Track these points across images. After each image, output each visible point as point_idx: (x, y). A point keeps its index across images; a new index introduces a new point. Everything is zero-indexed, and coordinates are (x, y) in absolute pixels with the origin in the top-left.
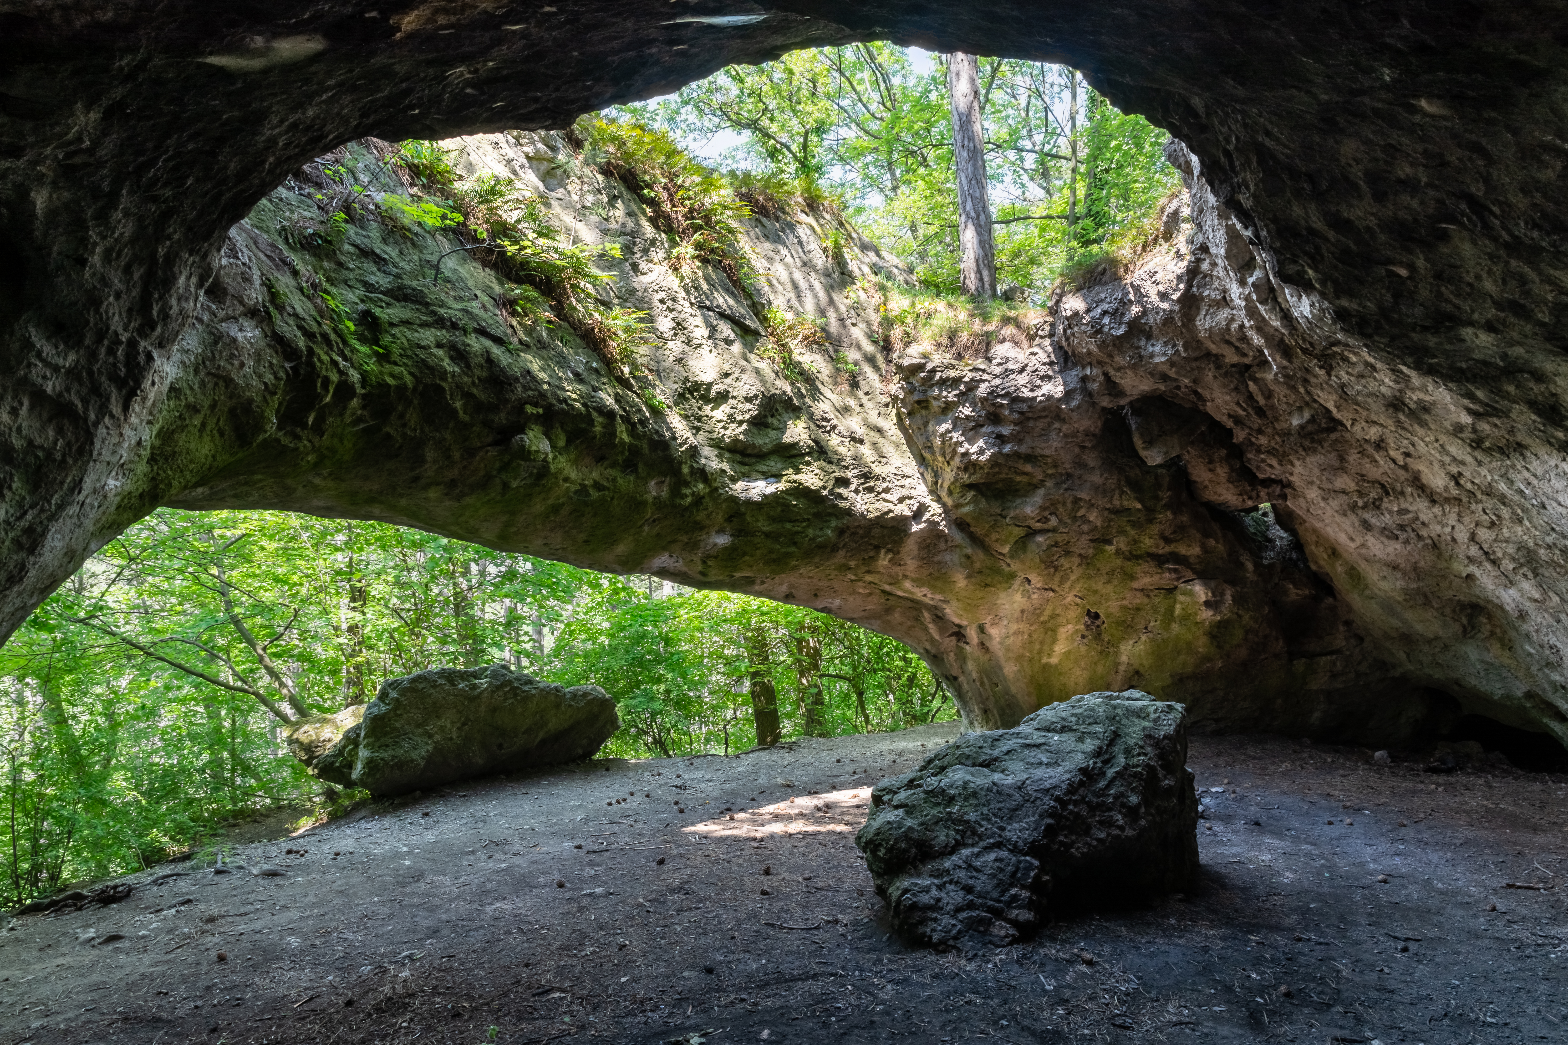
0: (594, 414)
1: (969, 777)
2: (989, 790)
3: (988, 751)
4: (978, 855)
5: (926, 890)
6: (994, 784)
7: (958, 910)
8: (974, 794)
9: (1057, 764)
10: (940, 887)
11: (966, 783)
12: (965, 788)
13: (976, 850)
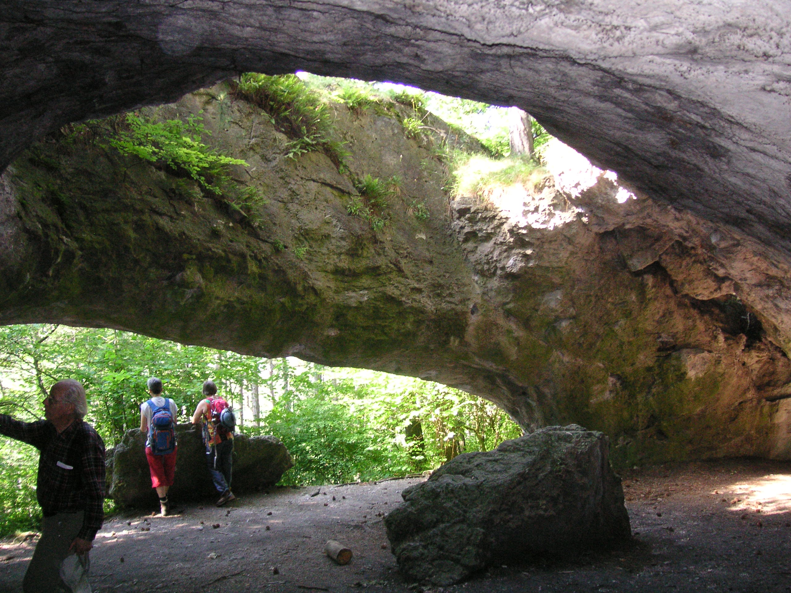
0: (231, 256)
1: (450, 481)
2: (461, 488)
3: (465, 465)
4: (448, 528)
5: (416, 548)
6: (464, 484)
7: (433, 560)
8: (452, 491)
9: (505, 471)
10: (425, 547)
11: (448, 484)
12: (447, 488)
13: (448, 524)
